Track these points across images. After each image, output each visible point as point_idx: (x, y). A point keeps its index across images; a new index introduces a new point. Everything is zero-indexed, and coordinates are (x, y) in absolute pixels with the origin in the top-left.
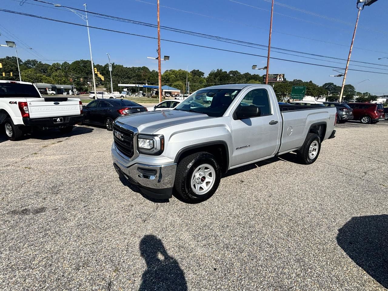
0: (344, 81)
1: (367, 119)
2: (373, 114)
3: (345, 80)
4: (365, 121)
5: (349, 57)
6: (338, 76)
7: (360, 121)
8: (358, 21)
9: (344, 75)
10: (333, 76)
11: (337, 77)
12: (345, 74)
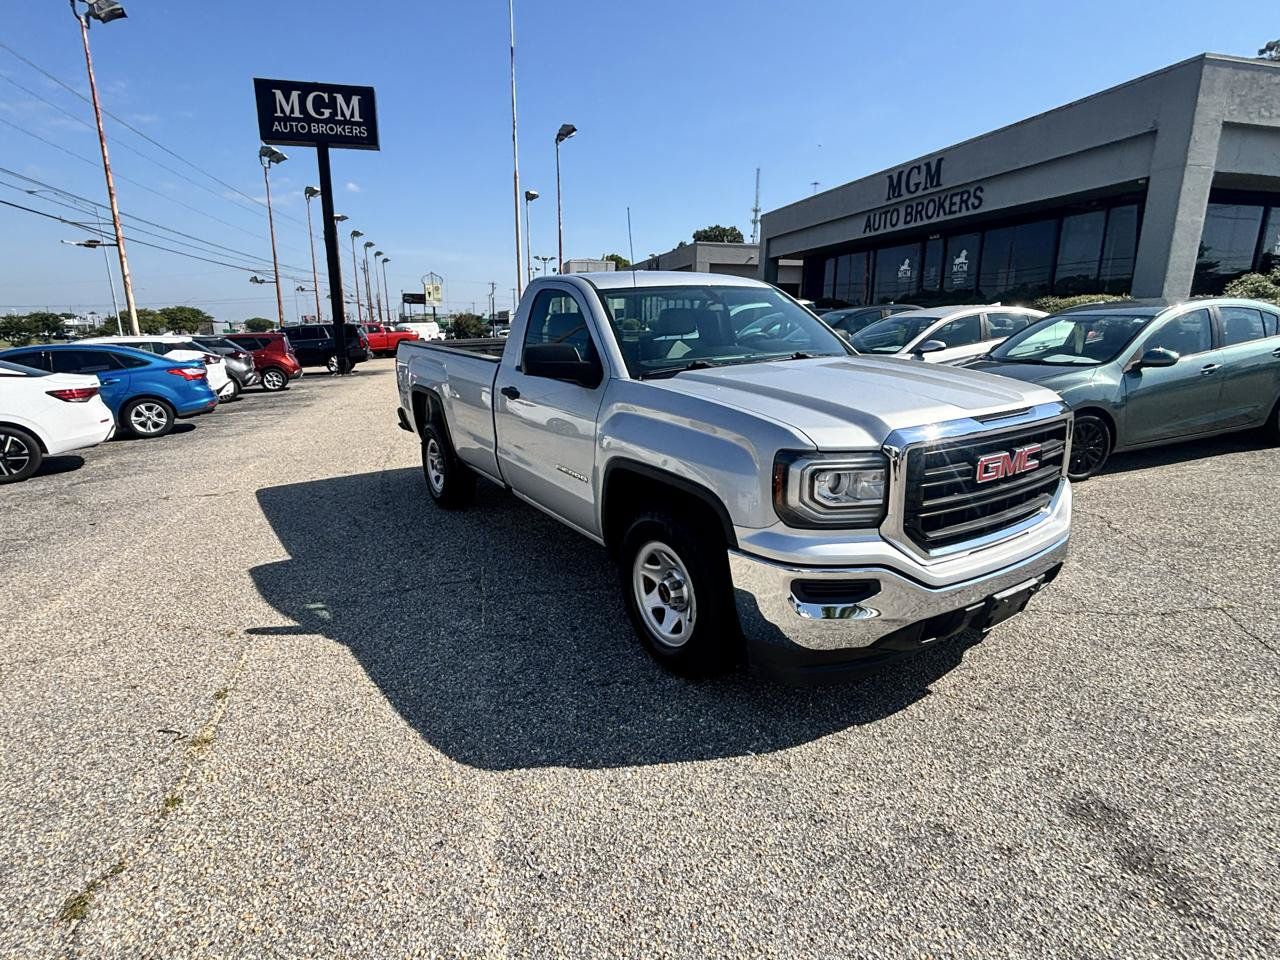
0: (125, 264)
1: (277, 376)
2: (283, 361)
3: (124, 259)
4: (274, 385)
5: (112, 185)
6: (85, 245)
7: (261, 387)
8: (90, 61)
9: (118, 245)
10: (74, 243)
11: (83, 247)
12: (117, 240)
